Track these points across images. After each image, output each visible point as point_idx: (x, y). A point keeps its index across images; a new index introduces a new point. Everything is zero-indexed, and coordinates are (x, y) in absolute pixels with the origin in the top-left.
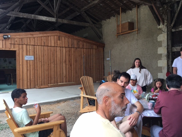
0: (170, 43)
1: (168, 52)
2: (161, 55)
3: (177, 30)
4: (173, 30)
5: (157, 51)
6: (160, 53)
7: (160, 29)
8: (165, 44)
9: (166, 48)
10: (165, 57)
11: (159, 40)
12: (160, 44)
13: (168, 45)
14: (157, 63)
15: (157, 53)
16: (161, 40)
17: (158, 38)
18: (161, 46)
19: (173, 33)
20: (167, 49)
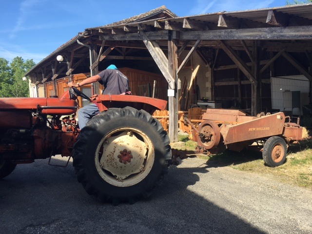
1: (212, 86)
5: (206, 85)
7: (207, 68)
8: (210, 80)
10: (210, 90)
11: (206, 76)
13: (212, 81)
16: (208, 76)
17: (206, 74)
18: (207, 81)
19: (214, 71)
20: (211, 84)
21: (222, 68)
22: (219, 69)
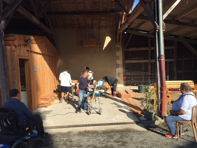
0: (124, 58)
1: (123, 63)
3: (128, 50)
4: (126, 50)
5: (116, 62)
6: (118, 64)
7: (118, 48)
8: (121, 58)
11: (117, 55)
12: (118, 58)
13: (123, 59)
14: (116, 70)
17: (117, 53)
19: (125, 51)
20: (123, 61)
21: (133, 49)
22: (130, 50)
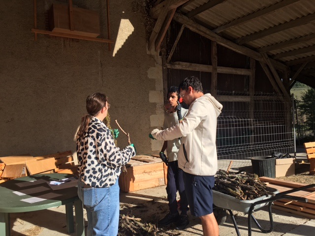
1: (164, 101)
2: (154, 104)
5: (148, 98)
6: (153, 102)
8: (160, 86)
9: (162, 92)
10: (161, 109)
11: (150, 77)
13: (164, 89)
14: (149, 120)
15: (148, 101)
16: (153, 78)
17: (149, 71)
18: (154, 89)
